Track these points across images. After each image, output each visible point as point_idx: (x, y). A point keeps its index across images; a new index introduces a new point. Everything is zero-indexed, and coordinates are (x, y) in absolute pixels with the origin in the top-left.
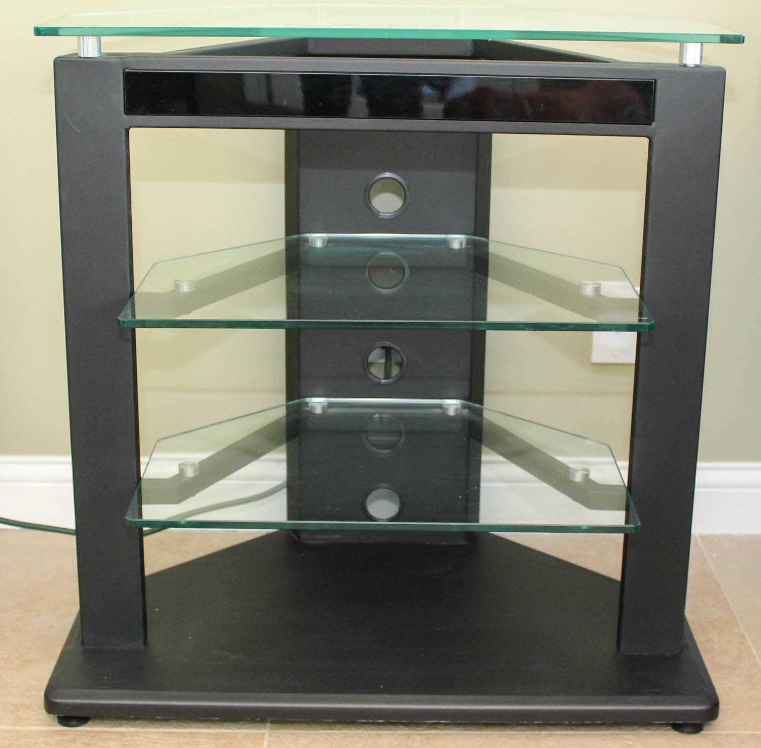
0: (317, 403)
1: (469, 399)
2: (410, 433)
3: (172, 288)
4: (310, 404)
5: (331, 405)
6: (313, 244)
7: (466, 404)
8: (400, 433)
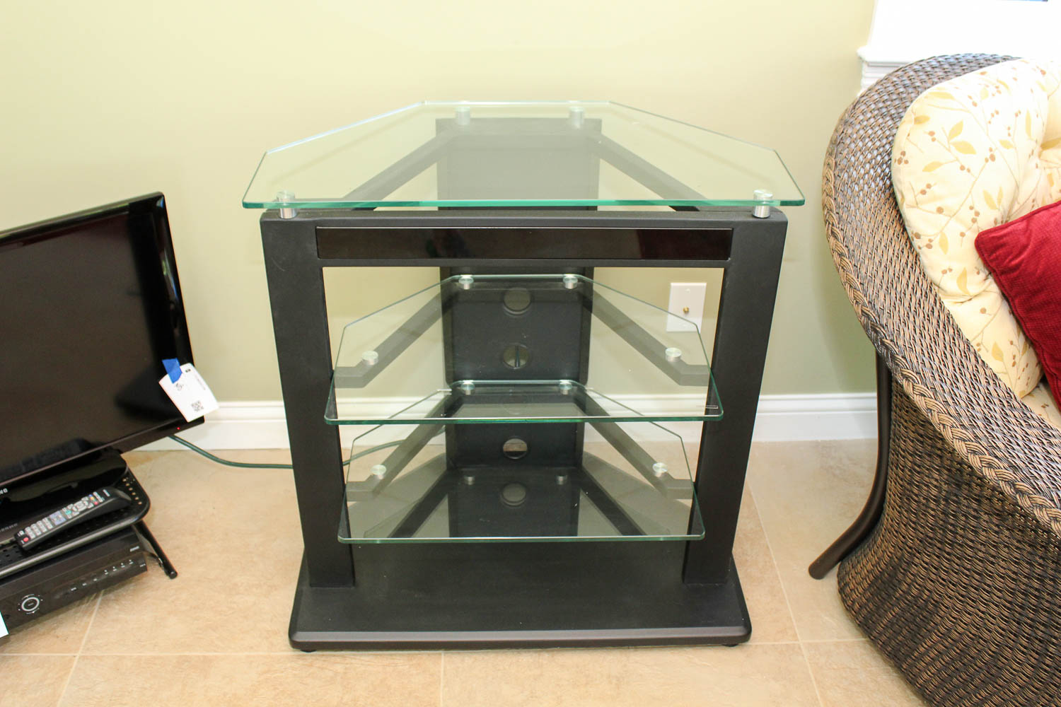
0: (467, 385)
5: (477, 386)
7: (575, 384)
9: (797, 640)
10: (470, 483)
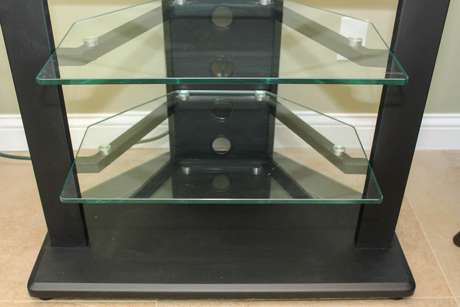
0: (183, 94)
1: (269, 91)
3: (83, 44)
4: (179, 94)
5: (191, 94)
6: (178, 3)
7: (268, 93)
9: (452, 295)
10: (187, 173)
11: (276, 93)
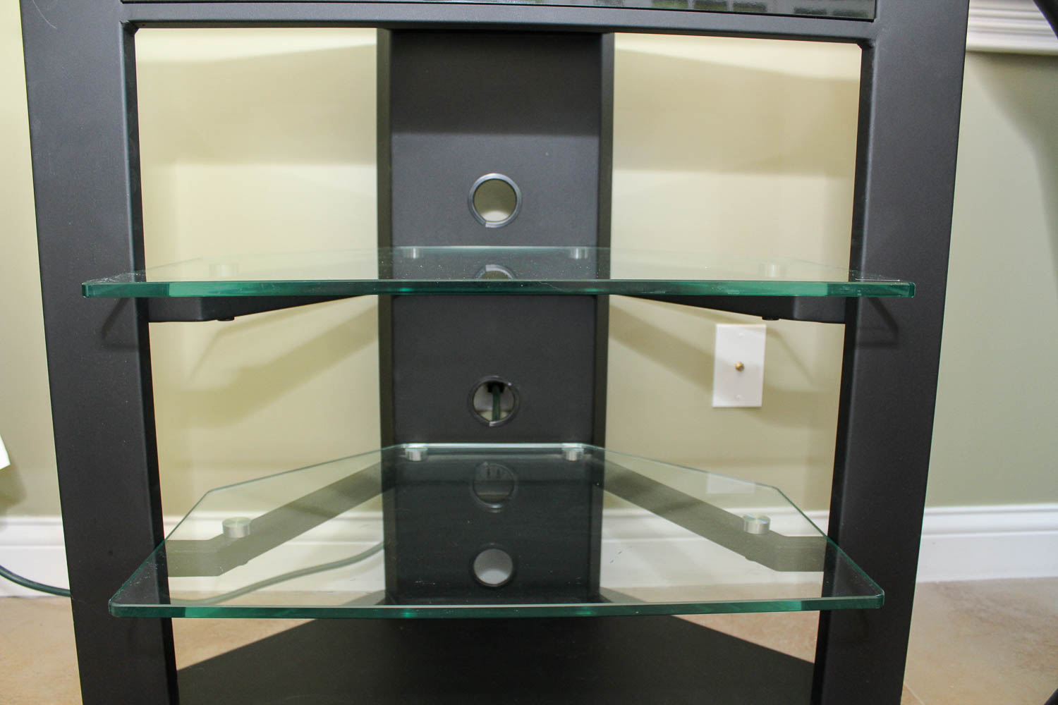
0: (415, 450)
1: (592, 442)
2: (523, 482)
4: (407, 450)
5: (431, 452)
7: (587, 447)
8: (512, 483)
11: (602, 444)
